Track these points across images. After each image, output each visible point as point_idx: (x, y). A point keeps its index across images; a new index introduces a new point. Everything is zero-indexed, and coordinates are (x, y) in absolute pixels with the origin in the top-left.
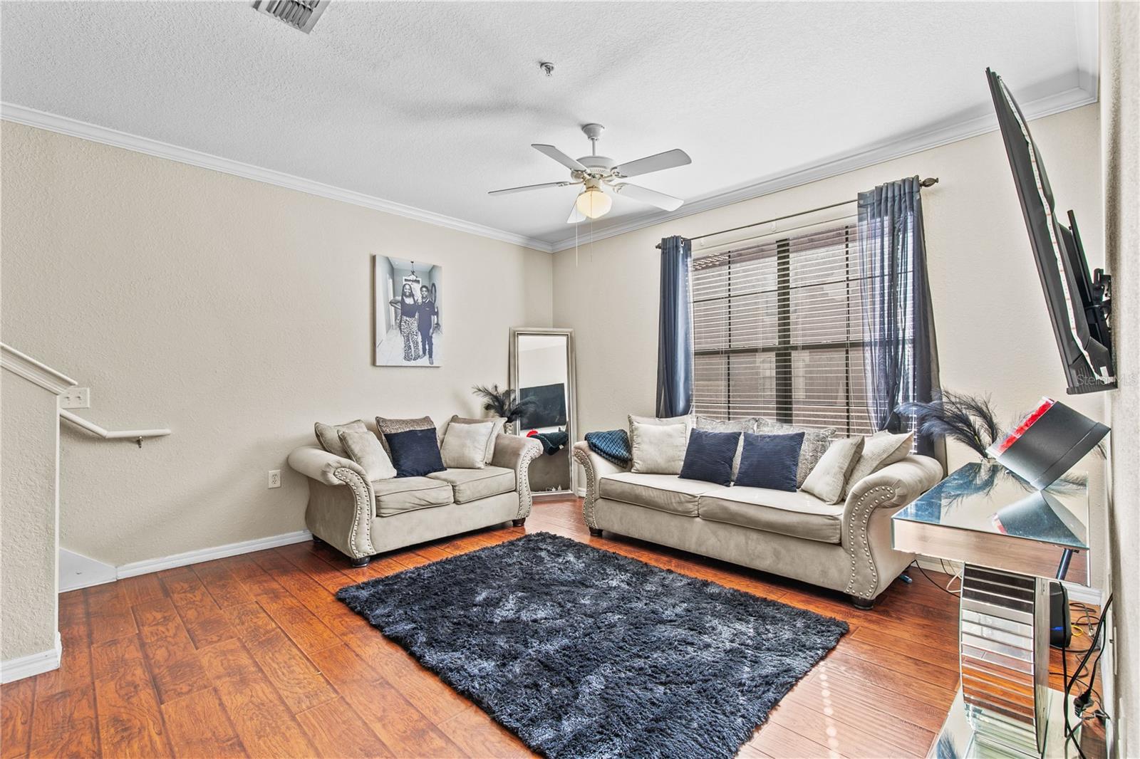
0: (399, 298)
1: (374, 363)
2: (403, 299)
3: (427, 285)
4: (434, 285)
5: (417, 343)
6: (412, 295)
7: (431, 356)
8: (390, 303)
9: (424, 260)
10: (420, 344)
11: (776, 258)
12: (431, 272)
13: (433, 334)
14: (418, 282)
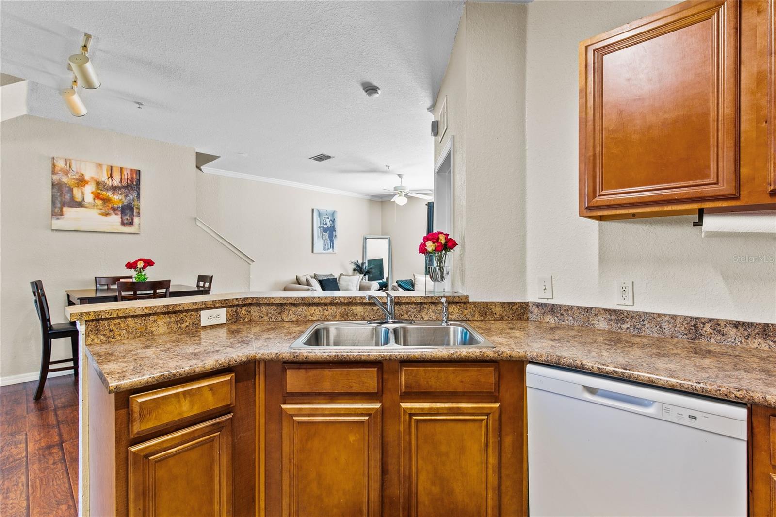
0: (322, 225)
1: (313, 252)
3: (332, 219)
4: (334, 219)
6: (326, 224)
7: (333, 249)
8: (319, 227)
9: (330, 208)
10: (329, 244)
12: (333, 214)
13: (334, 239)
14: (328, 218)
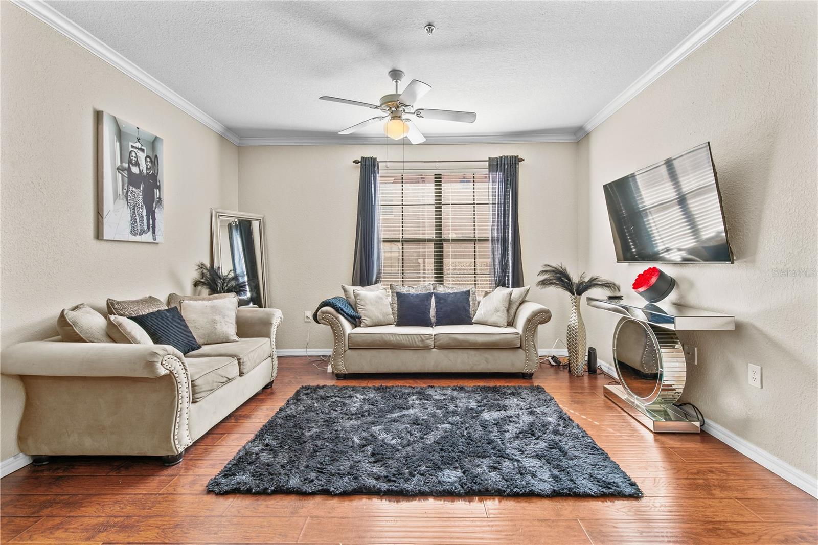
0: (126, 165)
1: (99, 235)
2: (129, 166)
3: (150, 156)
4: (156, 157)
5: (142, 216)
6: (137, 164)
7: (154, 232)
8: (118, 169)
9: (150, 129)
10: (145, 218)
11: (434, 184)
12: (154, 142)
13: (155, 208)
14: (143, 150)
